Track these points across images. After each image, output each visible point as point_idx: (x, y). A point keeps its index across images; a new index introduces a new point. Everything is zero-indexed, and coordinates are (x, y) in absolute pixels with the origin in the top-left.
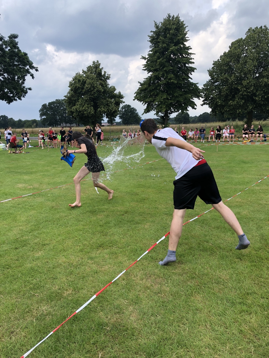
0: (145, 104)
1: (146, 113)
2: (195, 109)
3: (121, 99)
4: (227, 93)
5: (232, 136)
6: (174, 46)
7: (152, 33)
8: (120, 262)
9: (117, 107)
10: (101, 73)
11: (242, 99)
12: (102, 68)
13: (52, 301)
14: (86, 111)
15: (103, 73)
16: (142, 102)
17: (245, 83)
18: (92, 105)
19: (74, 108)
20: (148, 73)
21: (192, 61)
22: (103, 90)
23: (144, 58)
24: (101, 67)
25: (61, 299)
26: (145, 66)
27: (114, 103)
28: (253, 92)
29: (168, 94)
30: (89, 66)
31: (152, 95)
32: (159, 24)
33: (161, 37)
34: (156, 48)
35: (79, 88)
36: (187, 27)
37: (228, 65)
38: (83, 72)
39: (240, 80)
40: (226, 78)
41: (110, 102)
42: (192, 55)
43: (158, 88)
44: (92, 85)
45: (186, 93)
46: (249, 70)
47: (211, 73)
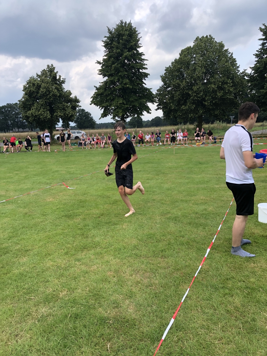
0: (102, 108)
1: (103, 117)
2: (150, 113)
3: (77, 103)
4: (179, 98)
5: (185, 139)
6: (127, 51)
7: (106, 39)
8: (107, 262)
9: (73, 111)
10: (56, 77)
11: (193, 103)
12: (57, 72)
13: (49, 303)
14: (42, 115)
15: (58, 78)
16: (99, 106)
17: (195, 88)
18: (48, 110)
19: (30, 112)
20: (103, 78)
21: (145, 66)
22: (58, 95)
23: (99, 63)
24: (55, 71)
25: (58, 300)
26: (100, 71)
27: (71, 107)
28: (202, 97)
29: (124, 99)
30: (43, 70)
31: (108, 100)
32: (112, 30)
33: (114, 43)
34: (111, 53)
35: (33, 92)
36: (139, 34)
37: (179, 71)
38: (37, 76)
39: (190, 86)
40: (178, 83)
41: (66, 106)
42: (145, 61)
43: (114, 93)
44: (47, 89)
45: (141, 98)
46: (198, 77)
47: (163, 79)
